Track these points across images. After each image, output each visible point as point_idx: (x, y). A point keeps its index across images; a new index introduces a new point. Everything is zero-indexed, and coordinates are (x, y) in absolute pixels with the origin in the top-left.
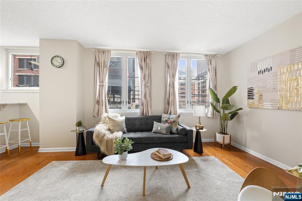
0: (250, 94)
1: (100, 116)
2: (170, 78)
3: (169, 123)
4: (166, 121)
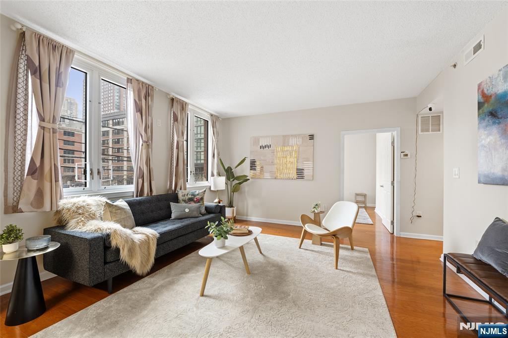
0: (253, 165)
1: (47, 207)
2: (178, 137)
3: (195, 202)
4: (191, 200)
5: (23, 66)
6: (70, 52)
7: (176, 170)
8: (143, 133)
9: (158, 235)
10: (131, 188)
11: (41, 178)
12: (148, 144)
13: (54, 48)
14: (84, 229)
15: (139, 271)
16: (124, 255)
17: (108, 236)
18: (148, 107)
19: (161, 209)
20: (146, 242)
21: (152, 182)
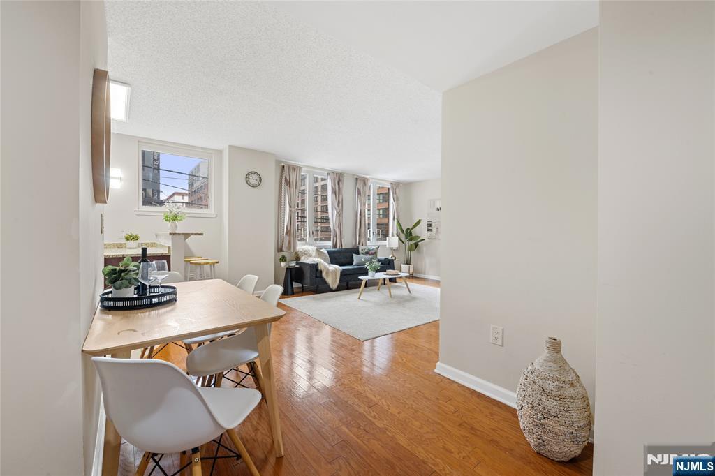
0: (429, 227)
1: (292, 250)
2: (361, 206)
3: (370, 255)
4: (367, 253)
5: (283, 182)
6: (300, 168)
7: (359, 231)
8: (336, 207)
9: (341, 270)
10: (329, 244)
11: (290, 236)
12: (340, 214)
13: (294, 169)
14: (307, 261)
15: (331, 286)
16: (324, 274)
17: (317, 264)
18: (340, 189)
19: (346, 258)
20: (334, 272)
21: (343, 240)
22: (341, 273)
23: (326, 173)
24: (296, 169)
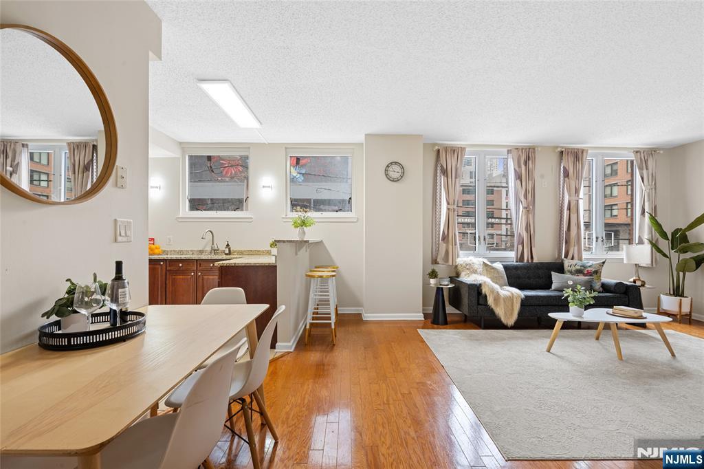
1: (450, 263)
2: (570, 195)
3: (585, 275)
4: (579, 272)
5: (439, 171)
7: (567, 235)
8: (523, 199)
9: (523, 296)
10: (511, 255)
11: (447, 243)
12: (529, 210)
13: (454, 151)
14: (469, 279)
15: (504, 321)
16: (490, 301)
17: (480, 285)
18: (528, 171)
19: (539, 277)
20: (510, 299)
21: (533, 248)
22: (522, 301)
23: (506, 150)
24: (456, 151)
